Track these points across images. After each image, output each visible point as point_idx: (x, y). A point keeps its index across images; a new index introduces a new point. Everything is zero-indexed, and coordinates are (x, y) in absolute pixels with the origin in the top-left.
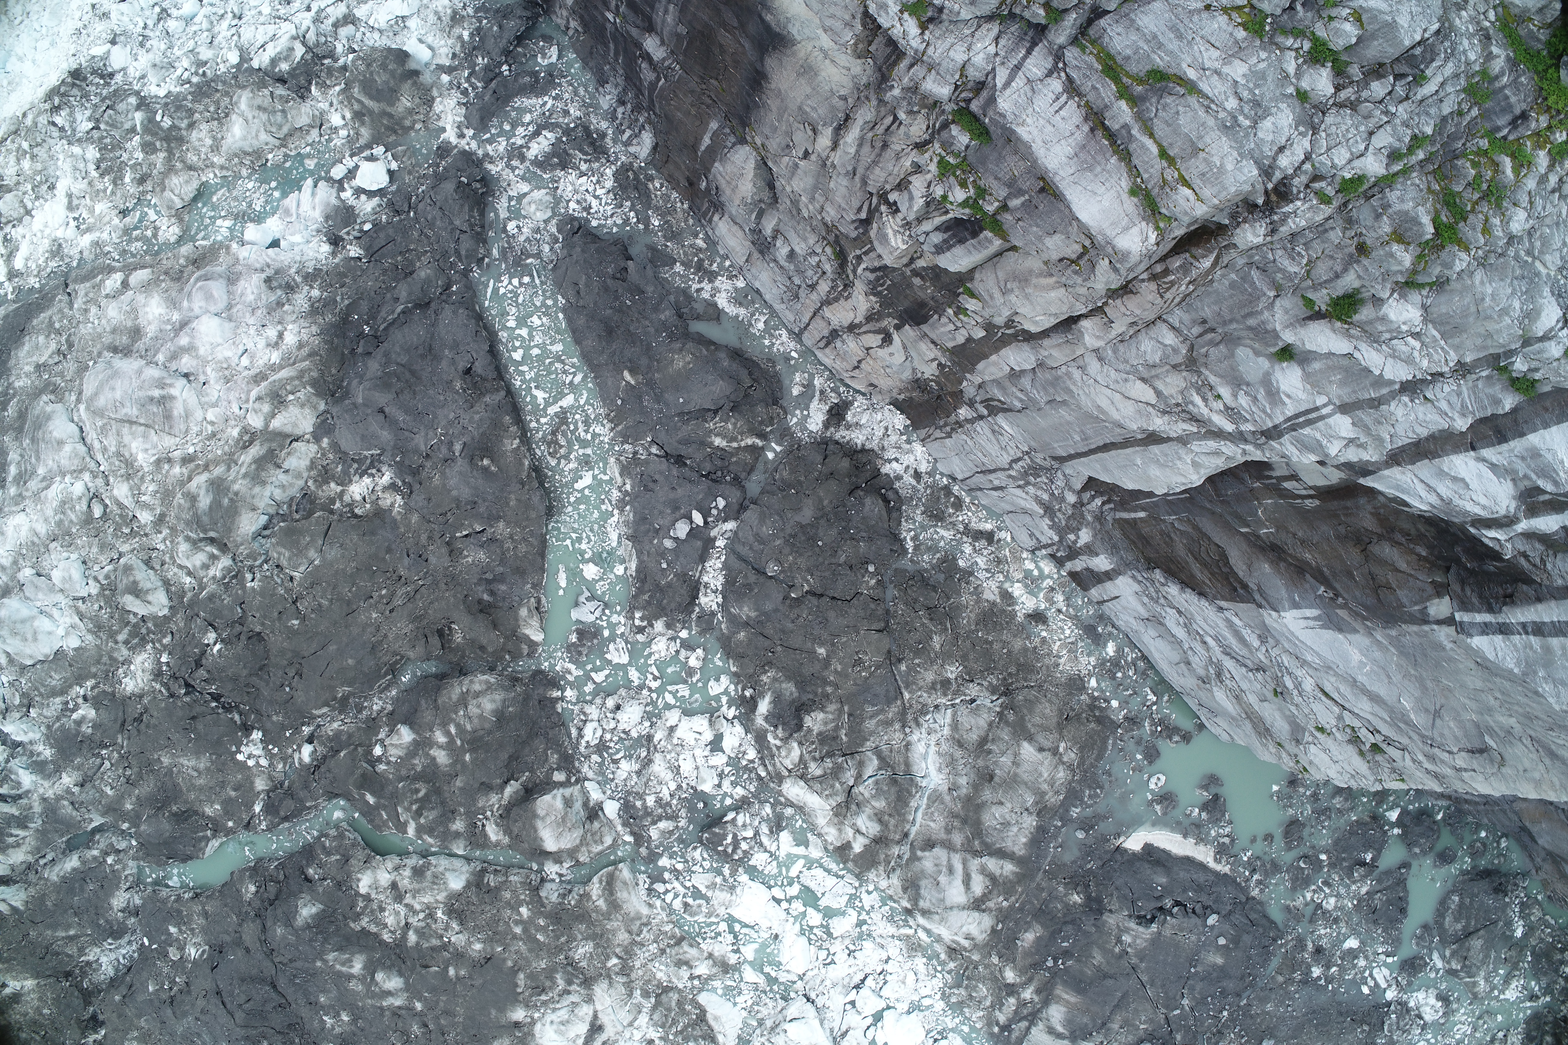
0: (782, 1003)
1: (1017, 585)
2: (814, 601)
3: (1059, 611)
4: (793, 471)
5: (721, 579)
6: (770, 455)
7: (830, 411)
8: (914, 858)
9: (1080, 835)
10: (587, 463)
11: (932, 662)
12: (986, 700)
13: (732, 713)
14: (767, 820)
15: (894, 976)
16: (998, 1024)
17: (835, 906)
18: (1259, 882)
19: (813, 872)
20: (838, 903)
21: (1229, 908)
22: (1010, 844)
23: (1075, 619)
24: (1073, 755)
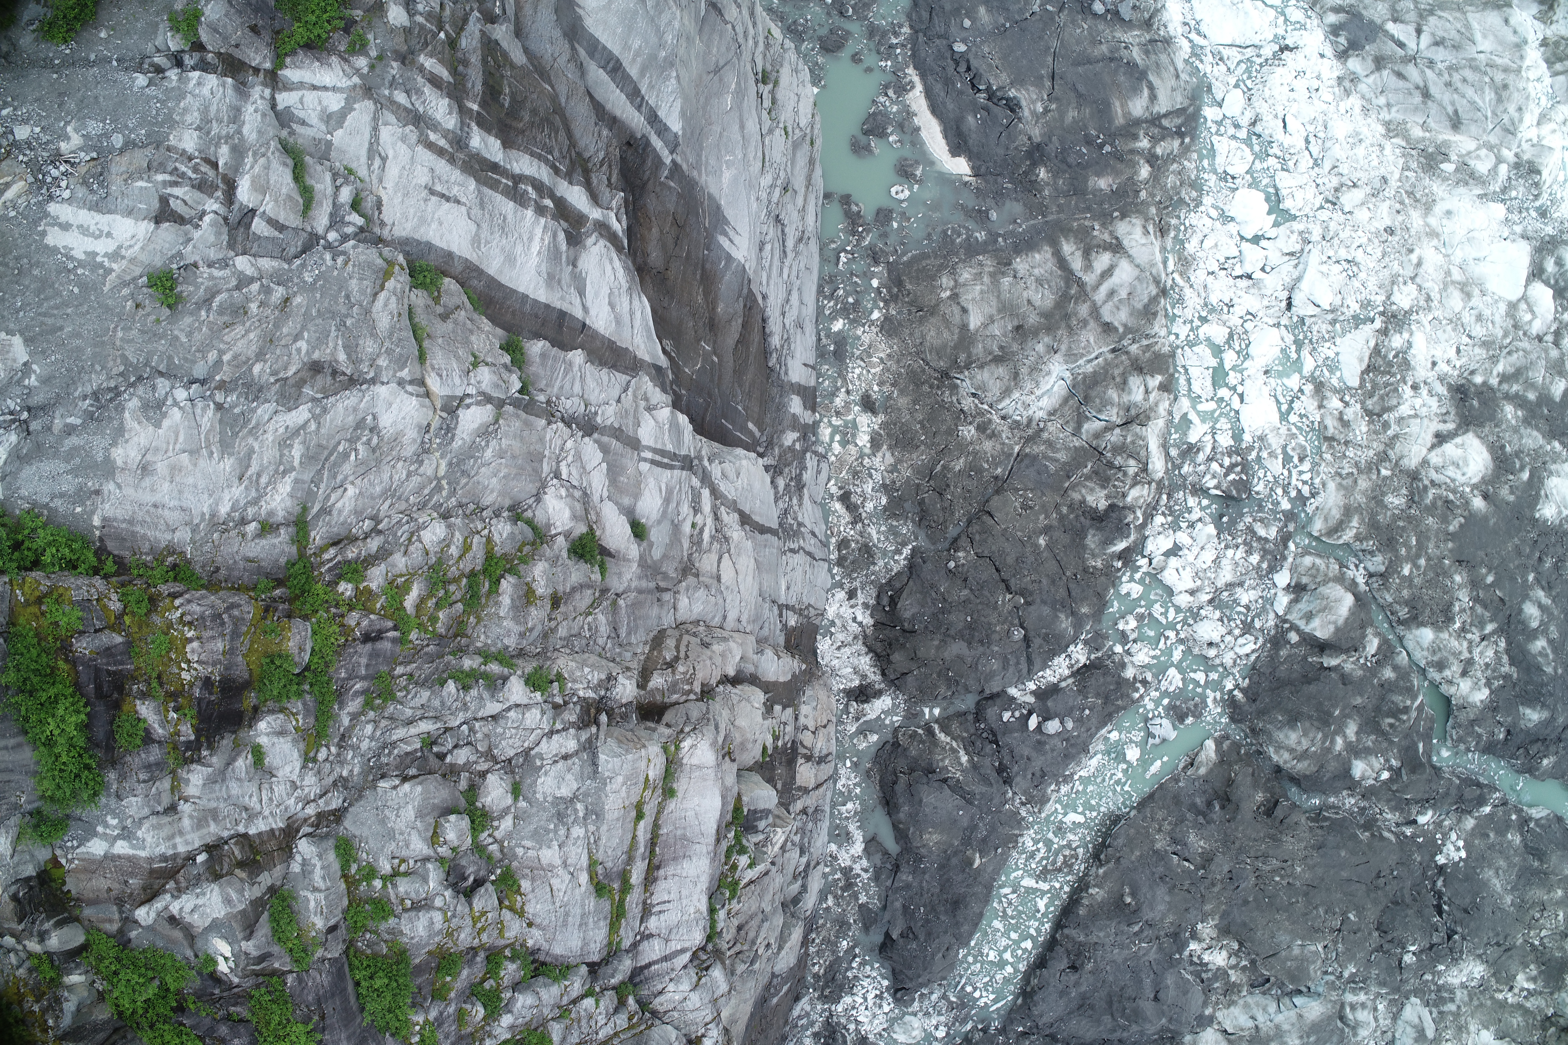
0: (1308, 321)
1: (860, 444)
2: (1013, 582)
3: (848, 392)
4: (936, 686)
5: (1056, 661)
6: (937, 711)
7: (867, 701)
8: (1128, 329)
9: (993, 215)
10: (1060, 829)
11: (975, 453)
12: (966, 386)
13: (1143, 562)
14: (1193, 461)
15: (1218, 257)
16: (1183, 143)
17: (1208, 351)
18: (896, 34)
19: (1199, 392)
20: (1203, 350)
21: (938, 41)
22: (1050, 264)
23: (842, 375)
24: (944, 280)
